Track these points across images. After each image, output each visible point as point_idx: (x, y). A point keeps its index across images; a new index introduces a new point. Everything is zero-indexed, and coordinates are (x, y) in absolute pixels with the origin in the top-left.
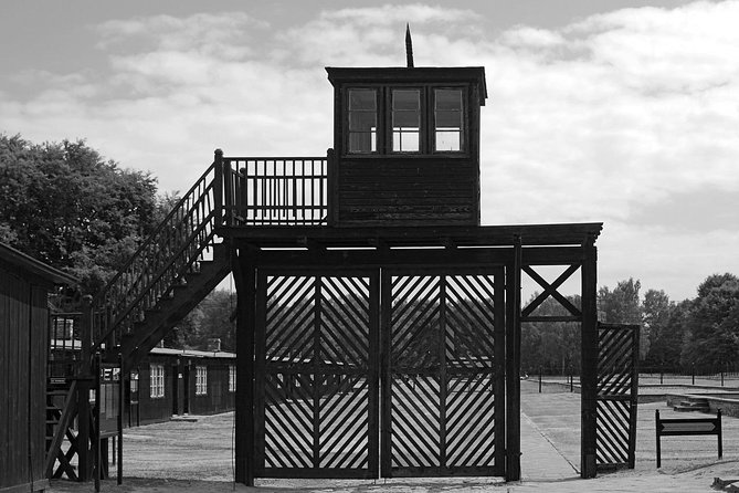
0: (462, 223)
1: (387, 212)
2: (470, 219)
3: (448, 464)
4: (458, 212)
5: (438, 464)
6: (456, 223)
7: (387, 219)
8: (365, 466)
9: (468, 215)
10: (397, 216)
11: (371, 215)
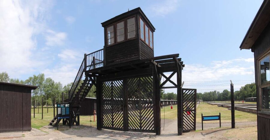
0: (136, 59)
1: (117, 60)
2: (138, 57)
3: (142, 129)
4: (135, 56)
5: (139, 128)
6: (135, 59)
7: (117, 62)
8: (123, 128)
9: (137, 57)
10: (119, 60)
11: (113, 61)
